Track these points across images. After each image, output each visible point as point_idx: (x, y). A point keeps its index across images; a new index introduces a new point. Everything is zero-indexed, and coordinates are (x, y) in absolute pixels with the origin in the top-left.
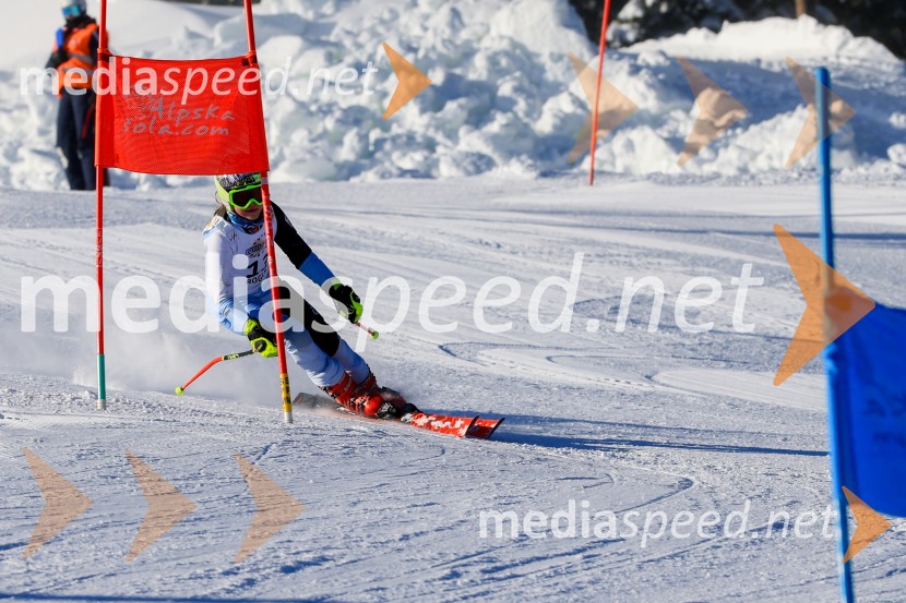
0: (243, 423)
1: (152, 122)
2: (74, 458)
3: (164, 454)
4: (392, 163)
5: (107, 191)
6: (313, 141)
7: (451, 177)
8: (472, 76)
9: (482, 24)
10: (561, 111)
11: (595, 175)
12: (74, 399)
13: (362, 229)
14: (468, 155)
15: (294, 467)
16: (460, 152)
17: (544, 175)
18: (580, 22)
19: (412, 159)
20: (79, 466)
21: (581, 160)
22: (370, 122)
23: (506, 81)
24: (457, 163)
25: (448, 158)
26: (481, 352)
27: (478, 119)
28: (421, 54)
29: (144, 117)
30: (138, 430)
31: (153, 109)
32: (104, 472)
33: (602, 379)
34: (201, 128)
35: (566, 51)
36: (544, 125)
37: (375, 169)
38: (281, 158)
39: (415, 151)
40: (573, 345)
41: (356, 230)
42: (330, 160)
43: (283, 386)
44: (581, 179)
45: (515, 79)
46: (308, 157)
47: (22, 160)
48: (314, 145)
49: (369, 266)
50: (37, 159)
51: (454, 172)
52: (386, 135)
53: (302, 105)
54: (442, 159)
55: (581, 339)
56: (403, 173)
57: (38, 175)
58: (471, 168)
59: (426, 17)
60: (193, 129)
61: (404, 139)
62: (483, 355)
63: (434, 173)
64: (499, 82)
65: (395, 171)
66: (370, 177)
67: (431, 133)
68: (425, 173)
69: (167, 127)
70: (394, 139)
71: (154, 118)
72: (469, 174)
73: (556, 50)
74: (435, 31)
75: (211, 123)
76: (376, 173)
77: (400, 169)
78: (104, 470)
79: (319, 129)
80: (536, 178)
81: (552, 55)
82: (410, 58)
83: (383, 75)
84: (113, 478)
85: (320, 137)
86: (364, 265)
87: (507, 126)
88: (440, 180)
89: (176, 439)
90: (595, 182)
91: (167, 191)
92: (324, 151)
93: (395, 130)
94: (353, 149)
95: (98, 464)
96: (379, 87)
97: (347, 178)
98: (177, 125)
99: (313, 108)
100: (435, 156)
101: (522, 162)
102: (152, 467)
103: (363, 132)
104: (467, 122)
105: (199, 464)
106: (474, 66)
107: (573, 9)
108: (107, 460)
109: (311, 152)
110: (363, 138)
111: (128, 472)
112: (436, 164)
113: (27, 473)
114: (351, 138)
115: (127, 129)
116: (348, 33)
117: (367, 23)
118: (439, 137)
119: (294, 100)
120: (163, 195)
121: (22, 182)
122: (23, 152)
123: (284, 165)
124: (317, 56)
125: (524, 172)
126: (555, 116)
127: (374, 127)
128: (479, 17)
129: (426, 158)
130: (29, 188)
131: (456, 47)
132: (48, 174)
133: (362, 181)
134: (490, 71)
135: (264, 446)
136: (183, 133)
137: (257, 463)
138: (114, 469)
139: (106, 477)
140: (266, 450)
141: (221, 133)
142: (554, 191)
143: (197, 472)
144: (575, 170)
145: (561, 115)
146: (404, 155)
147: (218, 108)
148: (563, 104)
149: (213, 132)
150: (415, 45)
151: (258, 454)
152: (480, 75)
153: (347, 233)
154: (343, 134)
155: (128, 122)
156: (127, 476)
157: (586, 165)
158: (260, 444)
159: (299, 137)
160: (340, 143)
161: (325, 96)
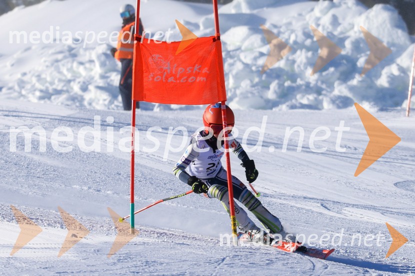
0: (211, 245)
1: (164, 75)
2: (116, 261)
3: (166, 261)
4: (296, 100)
5: (138, 111)
6: (253, 86)
7: (330, 109)
8: (343, 53)
9: (350, 24)
10: (392, 74)
11: (410, 111)
12: (116, 228)
13: (279, 137)
14: (339, 97)
15: (239, 270)
16: (335, 96)
17: (382, 110)
18: (405, 25)
19: (308, 99)
20: (119, 266)
21: (402, 102)
22: (285, 77)
23: (361, 57)
24: (333, 101)
25: (328, 99)
26: (345, 208)
27: (345, 77)
28: (315, 39)
29: (160, 72)
30: (152, 246)
31: (165, 68)
32: (133, 269)
33: (412, 226)
34: (191, 78)
35: (396, 41)
36: (383, 81)
37: (287, 104)
38: (234, 95)
39: (310, 94)
40: (396, 206)
41: (277, 137)
42: (262, 97)
43: (232, 223)
44: (402, 113)
45: (367, 55)
46: (250, 95)
47: (90, 91)
48: (253, 89)
49: (284, 158)
50: (99, 92)
51: (331, 106)
52: (294, 85)
53: (247, 66)
54: (325, 99)
55: (400, 203)
56: (303, 106)
57: (99, 100)
58: (341, 105)
59: (318, 19)
60: (187, 79)
61: (304, 87)
62: (345, 210)
63: (320, 107)
64: (359, 56)
65: (298, 105)
66: (284, 107)
67: (319, 84)
68: (315, 106)
69: (173, 78)
70: (299, 87)
71: (165, 73)
72: (339, 107)
73: (390, 40)
74: (323, 27)
75: (197, 75)
76: (288, 106)
77: (301, 104)
78: (132, 268)
79: (256, 80)
80: (377, 112)
81: (388, 43)
82: (308, 42)
83: (293, 50)
84: (137, 273)
85: (257, 84)
86: (280, 157)
87: (361, 82)
88: (323, 111)
89: (173, 252)
90: (410, 115)
91: (171, 112)
92: (258, 92)
93: (299, 82)
94: (275, 92)
95: (129, 264)
96: (291, 58)
97: (271, 108)
98: (178, 77)
99: (254, 68)
100: (321, 97)
101: (370, 102)
102: (159, 267)
103: (281, 83)
104: (339, 79)
105: (185, 267)
106: (344, 47)
107: (400, 17)
108: (135, 263)
109: (252, 93)
110: (281, 85)
111: (146, 270)
112: (321, 102)
113: (89, 268)
114: (274, 85)
115: (151, 79)
116: (275, 26)
117: (285, 21)
118: (324, 86)
119: (243, 63)
120: (169, 115)
121: (90, 104)
122: (91, 87)
123: (236, 99)
124: (256, 39)
125: (370, 108)
126: (389, 77)
127: (287, 80)
128: (349, 19)
129: (316, 99)
130: (94, 108)
131: (334, 36)
132: (105, 100)
133: (280, 110)
134: (352, 50)
135: (222, 258)
136: (181, 81)
137: (218, 267)
138: (138, 268)
139: (134, 272)
140: (223, 260)
141: (202, 80)
142: (387, 119)
143: (184, 271)
144: (399, 108)
145: (392, 76)
146: (303, 96)
147: (200, 66)
148: (394, 70)
149: (198, 80)
150: (312, 34)
151: (220, 262)
152: (348, 53)
153: (271, 139)
154: (270, 83)
155: (151, 75)
156: (145, 272)
157: (406, 104)
158: (220, 257)
159: (245, 84)
160: (268, 88)
161: (261, 61)
